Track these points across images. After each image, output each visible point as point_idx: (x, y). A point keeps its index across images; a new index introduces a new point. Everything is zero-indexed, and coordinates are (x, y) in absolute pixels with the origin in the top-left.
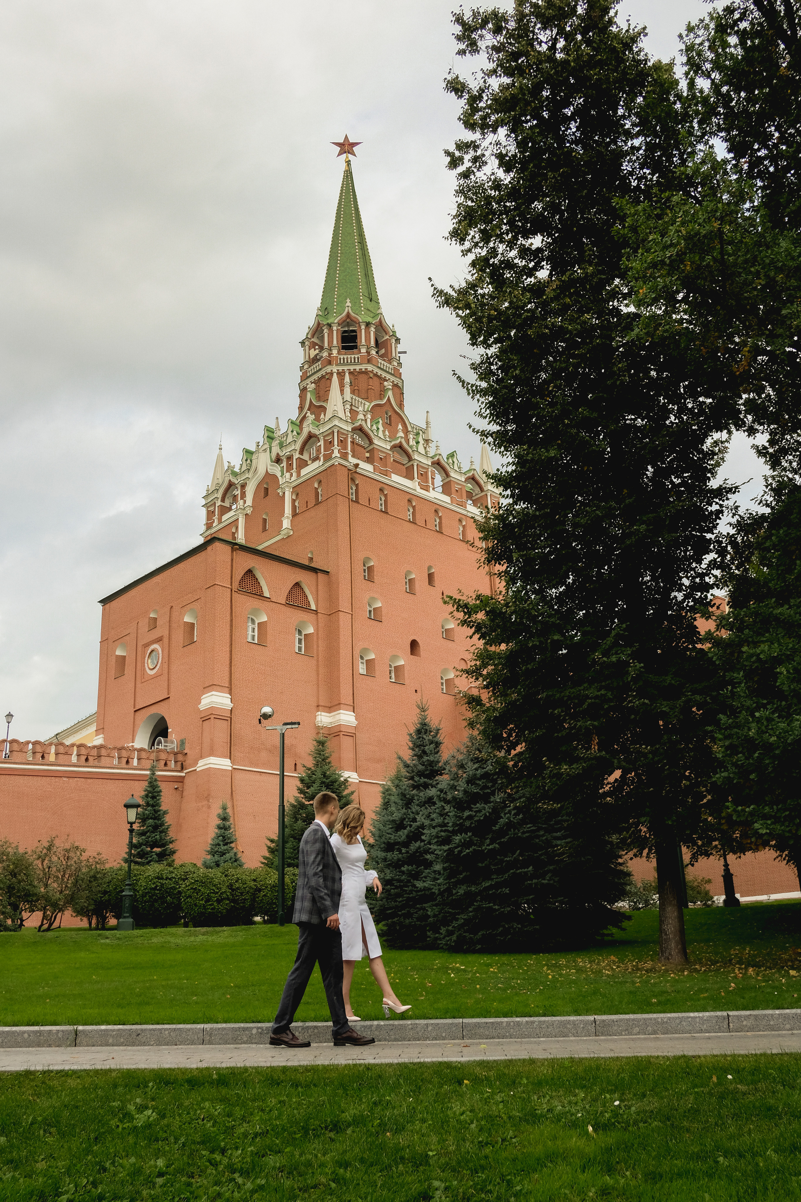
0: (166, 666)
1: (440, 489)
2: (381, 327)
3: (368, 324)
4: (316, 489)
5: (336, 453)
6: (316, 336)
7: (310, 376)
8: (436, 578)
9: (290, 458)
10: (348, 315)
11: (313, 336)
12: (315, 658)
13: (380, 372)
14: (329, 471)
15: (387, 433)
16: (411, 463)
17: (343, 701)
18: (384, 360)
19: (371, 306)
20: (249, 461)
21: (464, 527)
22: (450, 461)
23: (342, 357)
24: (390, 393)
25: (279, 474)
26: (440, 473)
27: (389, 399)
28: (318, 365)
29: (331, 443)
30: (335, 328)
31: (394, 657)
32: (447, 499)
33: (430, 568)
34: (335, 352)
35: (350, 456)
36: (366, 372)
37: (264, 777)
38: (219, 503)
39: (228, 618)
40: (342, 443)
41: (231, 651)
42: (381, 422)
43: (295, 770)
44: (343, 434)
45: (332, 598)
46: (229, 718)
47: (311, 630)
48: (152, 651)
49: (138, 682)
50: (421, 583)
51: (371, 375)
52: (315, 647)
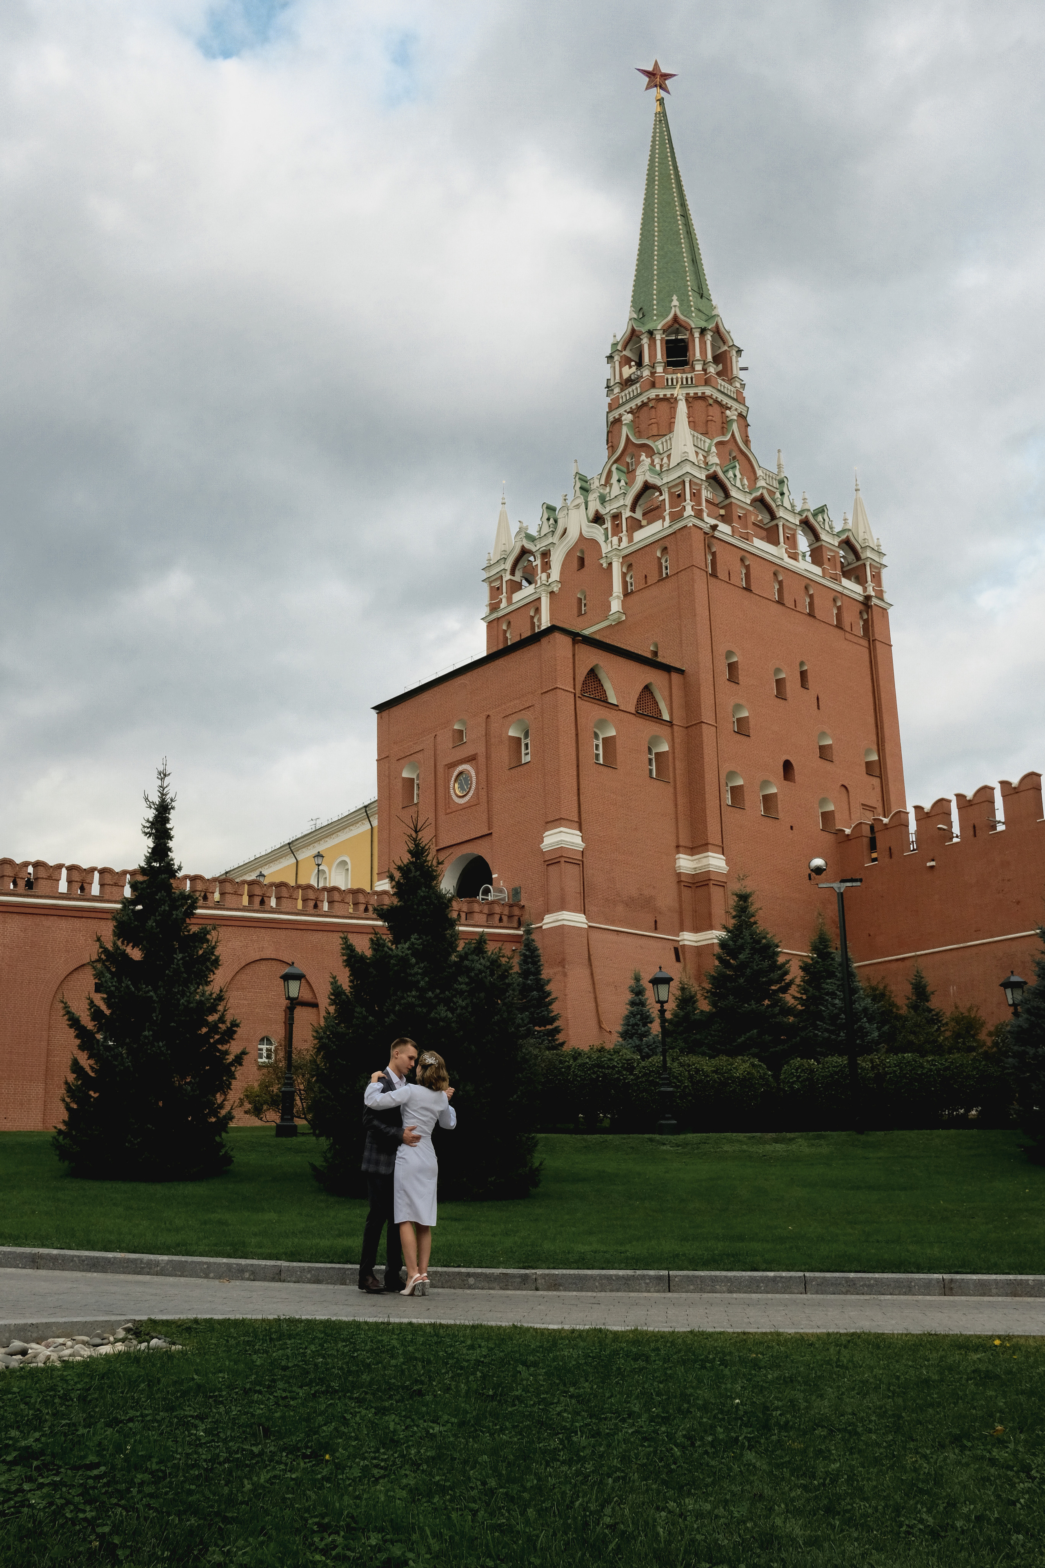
0: (483, 793)
1: (809, 559)
2: (719, 335)
3: (703, 331)
4: (659, 559)
5: (689, 511)
6: (628, 348)
7: (624, 404)
8: (810, 677)
9: (616, 517)
10: (676, 319)
11: (625, 348)
12: (672, 784)
13: (720, 397)
14: (678, 535)
15: (746, 482)
16: (774, 523)
17: (711, 841)
18: (723, 380)
19: (702, 304)
20: (552, 521)
21: (839, 608)
22: (820, 518)
23: (670, 377)
24: (735, 427)
25: (601, 539)
26: (805, 534)
27: (733, 435)
28: (636, 388)
29: (680, 497)
30: (658, 337)
31: (765, 783)
32: (817, 570)
33: (802, 664)
34: (659, 369)
35: (705, 515)
36: (703, 398)
37: (622, 938)
38: (507, 577)
39: (573, 731)
40: (696, 496)
41: (578, 775)
42: (738, 467)
43: (656, 929)
44: (696, 484)
45: (691, 705)
46: (578, 861)
47: (665, 748)
48: (461, 773)
49: (441, 813)
50: (793, 685)
51: (711, 401)
52: (671, 769)
